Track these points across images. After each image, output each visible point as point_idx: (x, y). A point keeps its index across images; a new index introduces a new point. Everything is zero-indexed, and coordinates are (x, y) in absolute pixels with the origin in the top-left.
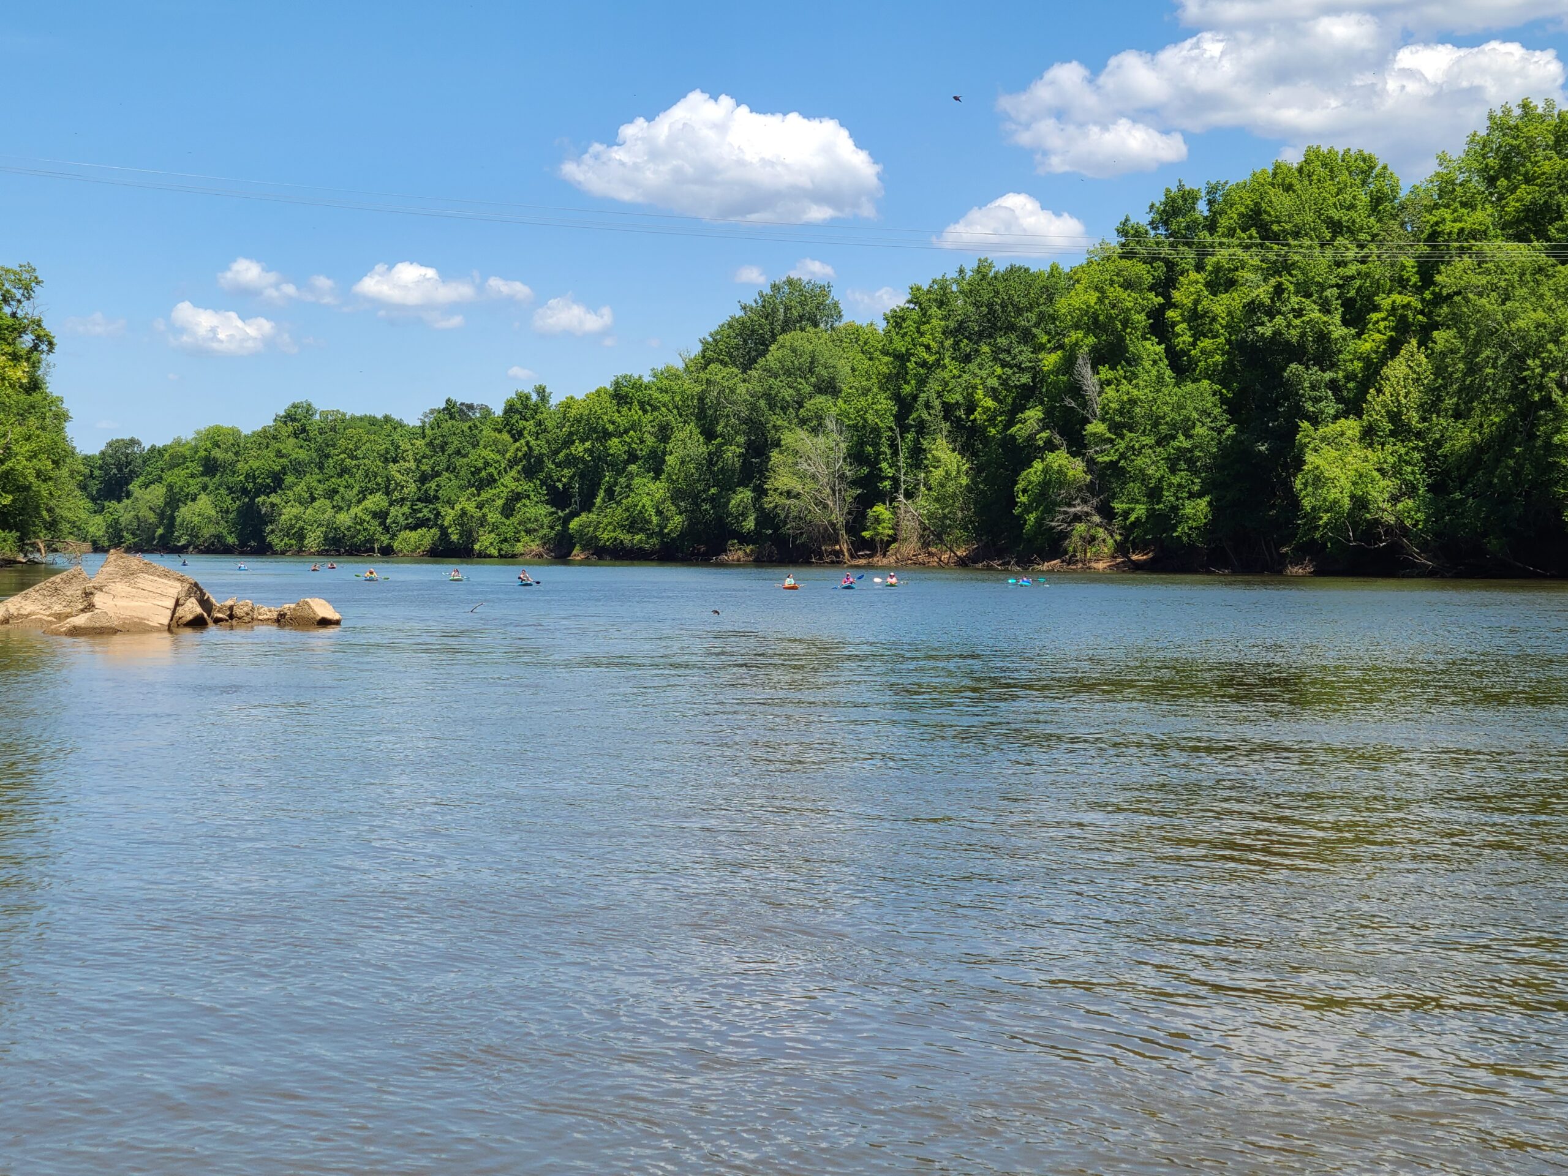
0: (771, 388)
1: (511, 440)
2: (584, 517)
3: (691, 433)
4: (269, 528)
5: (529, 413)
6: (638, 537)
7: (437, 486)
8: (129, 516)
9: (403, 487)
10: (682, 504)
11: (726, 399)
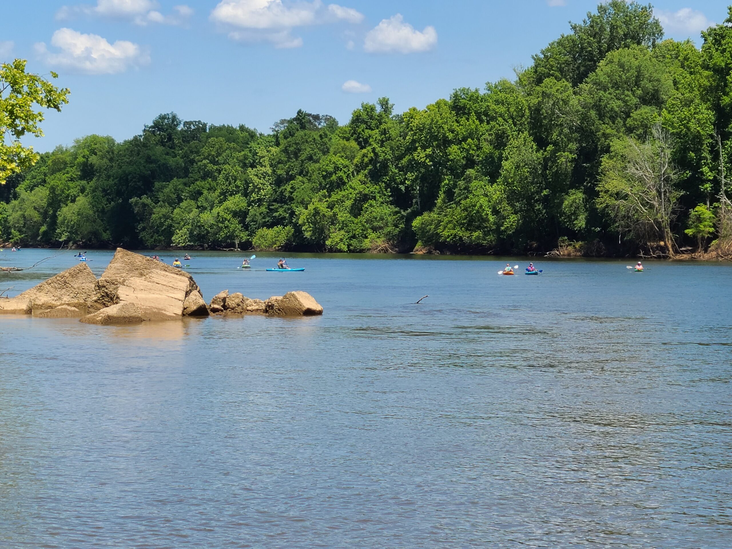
0: (600, 100)
1: (358, 147)
2: (426, 216)
3: (525, 141)
4: (140, 226)
5: (374, 122)
6: (475, 234)
7: (292, 188)
8: (17, 215)
9: (260, 189)
10: (517, 204)
11: (560, 110)
